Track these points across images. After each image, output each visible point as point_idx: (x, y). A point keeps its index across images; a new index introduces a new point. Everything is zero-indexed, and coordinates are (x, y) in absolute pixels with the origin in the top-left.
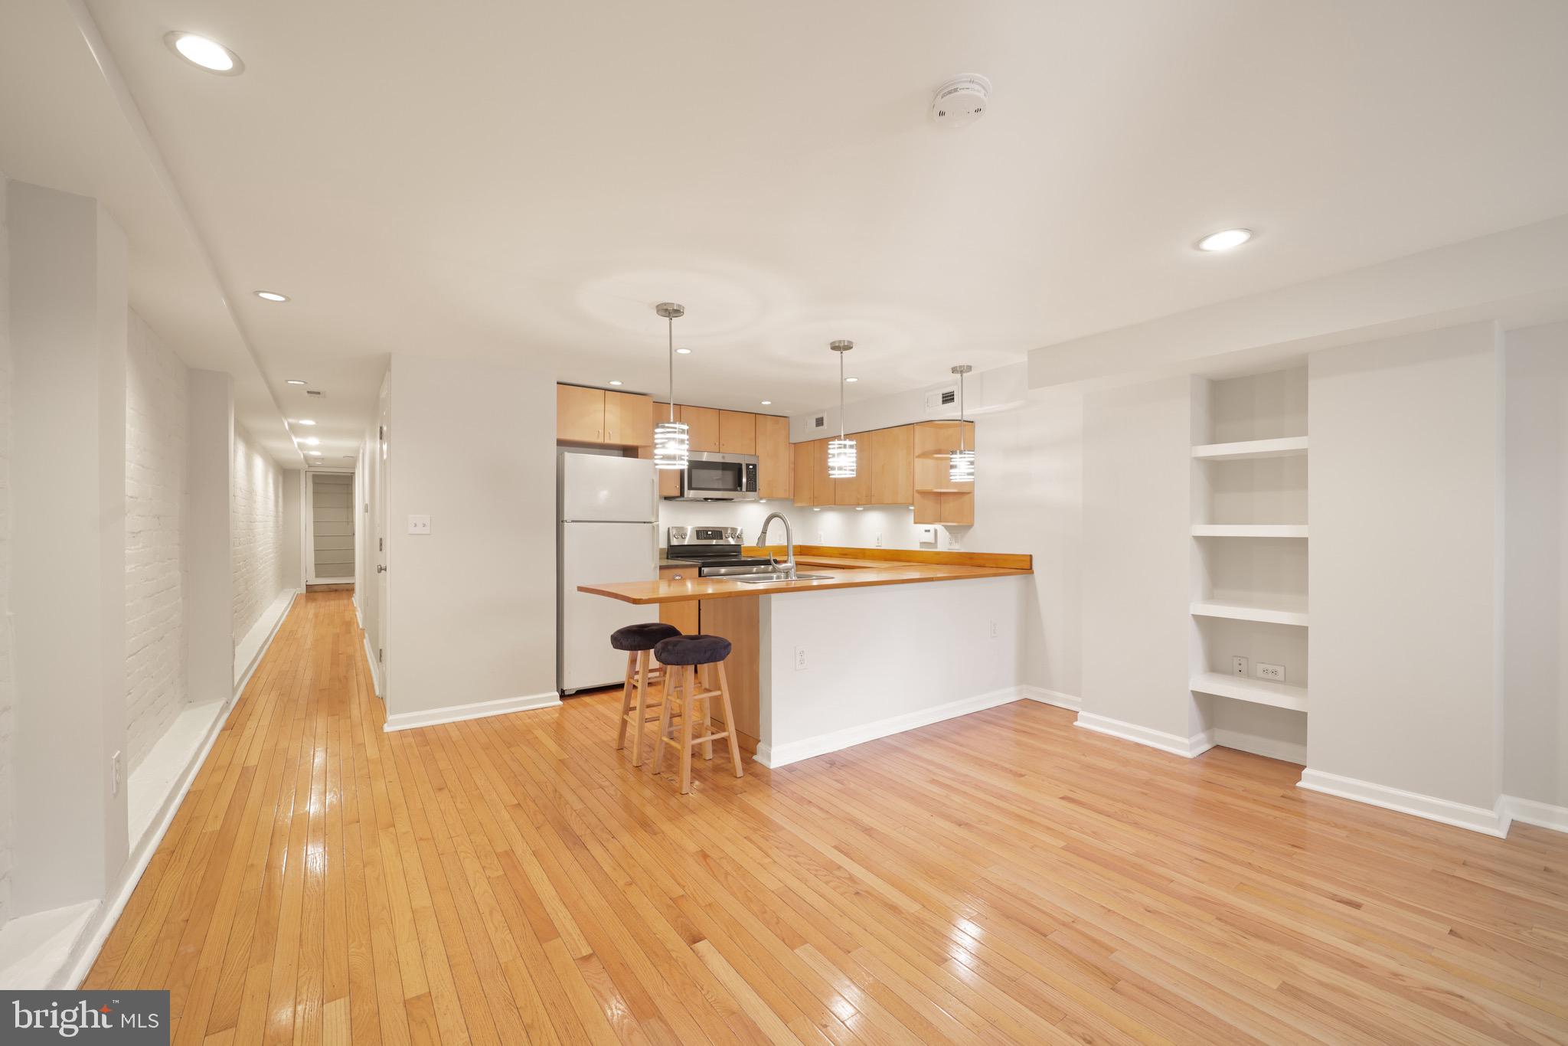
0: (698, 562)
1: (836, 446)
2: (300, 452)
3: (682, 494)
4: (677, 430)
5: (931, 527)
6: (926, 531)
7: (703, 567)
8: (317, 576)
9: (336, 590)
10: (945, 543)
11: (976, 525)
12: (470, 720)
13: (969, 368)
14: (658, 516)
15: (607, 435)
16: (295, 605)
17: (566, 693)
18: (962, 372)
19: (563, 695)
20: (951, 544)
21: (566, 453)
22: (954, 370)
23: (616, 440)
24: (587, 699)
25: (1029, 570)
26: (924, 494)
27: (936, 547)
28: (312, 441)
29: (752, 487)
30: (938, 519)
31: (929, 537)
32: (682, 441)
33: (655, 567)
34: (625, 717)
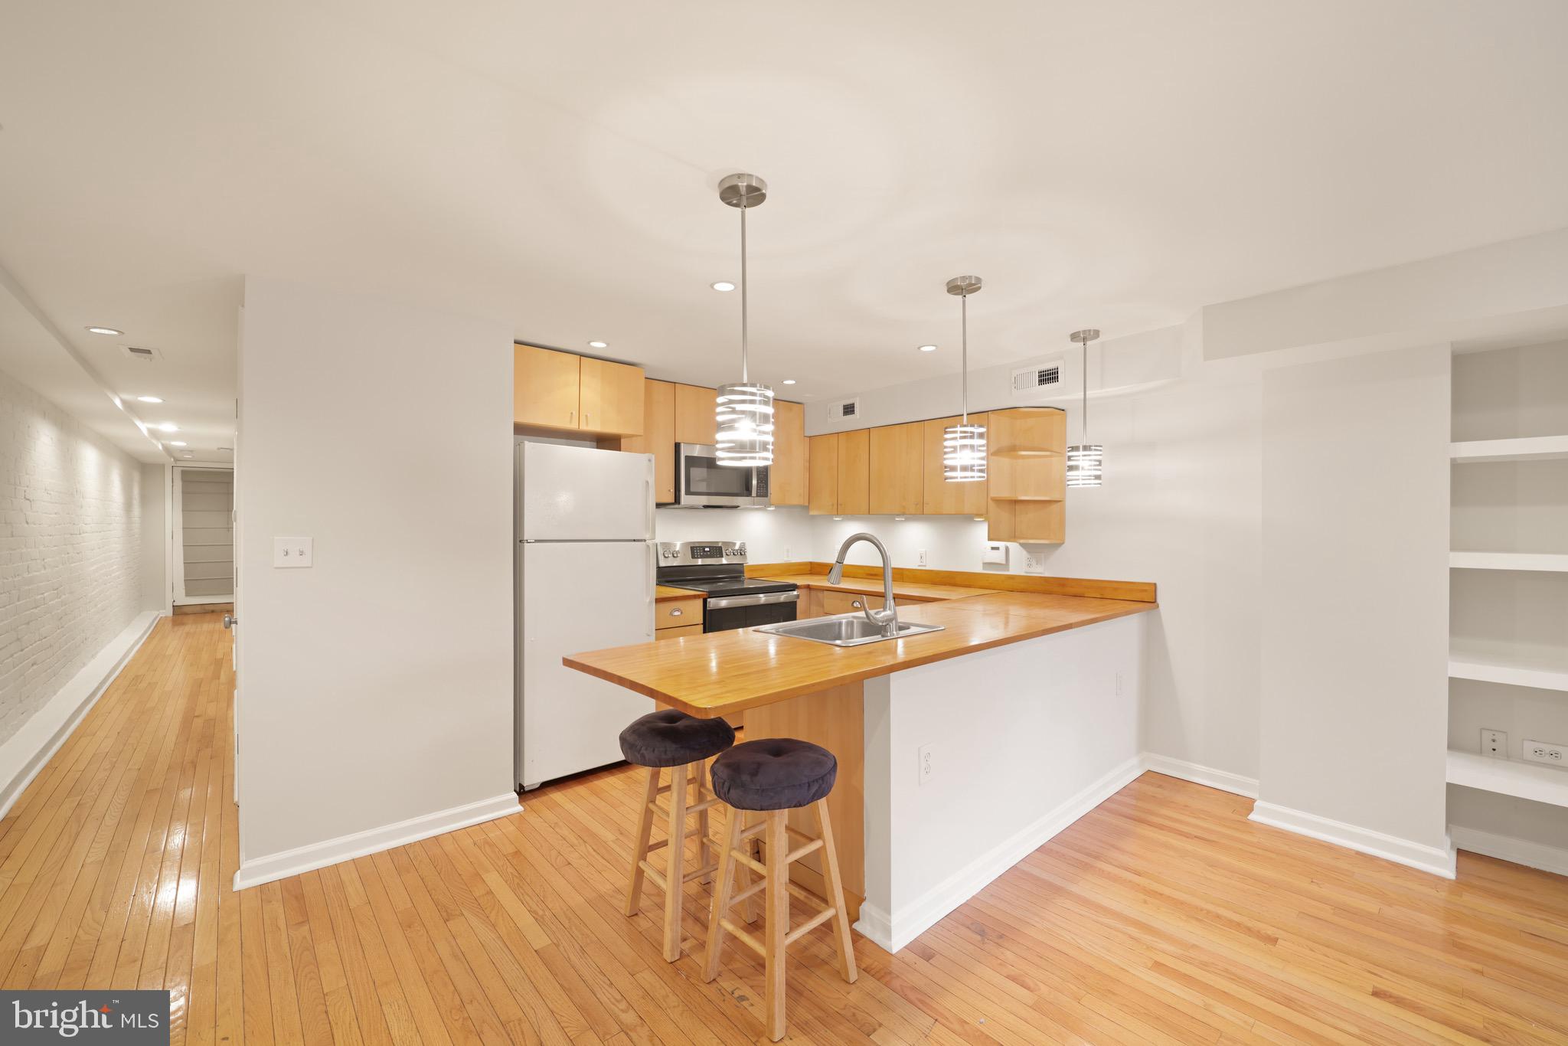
0: (704, 589)
1: (958, 435)
2: (154, 442)
3: (677, 500)
4: (758, 398)
5: (1001, 544)
6: (993, 548)
7: (710, 598)
8: (188, 594)
9: (213, 612)
10: (1019, 563)
11: (1067, 541)
12: (380, 854)
13: (1097, 334)
14: (654, 532)
15: (583, 418)
16: (157, 631)
17: (526, 789)
18: (1084, 340)
19: (523, 793)
20: (1029, 565)
21: (526, 442)
22: (1074, 337)
23: (595, 426)
24: (557, 796)
25: (1153, 602)
26: (998, 501)
27: (1008, 570)
28: (168, 427)
29: (763, 491)
30: (1013, 537)
31: (998, 557)
32: (765, 418)
33: (650, 602)
34: (642, 864)
